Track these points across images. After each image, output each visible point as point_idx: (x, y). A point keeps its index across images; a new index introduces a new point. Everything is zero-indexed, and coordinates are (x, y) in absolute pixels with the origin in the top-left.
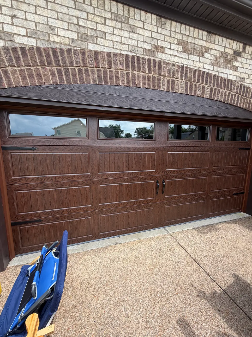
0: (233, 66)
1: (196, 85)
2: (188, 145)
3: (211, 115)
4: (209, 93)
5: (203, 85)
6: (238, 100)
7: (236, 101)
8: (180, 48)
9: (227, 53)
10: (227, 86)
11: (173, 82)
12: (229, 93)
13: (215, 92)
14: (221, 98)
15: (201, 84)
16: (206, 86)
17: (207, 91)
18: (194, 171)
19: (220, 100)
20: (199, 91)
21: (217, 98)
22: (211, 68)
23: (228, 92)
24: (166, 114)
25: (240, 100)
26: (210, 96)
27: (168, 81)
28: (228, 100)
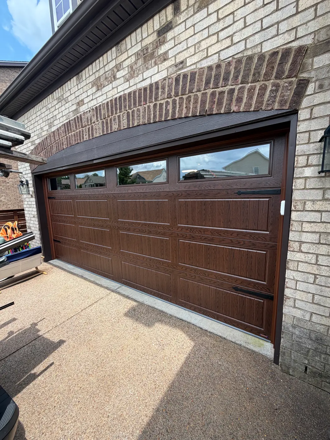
0: (159, 56)
1: (111, 120)
2: (137, 190)
3: (138, 147)
4: (126, 121)
5: (118, 114)
6: (174, 108)
7: (170, 111)
8: (94, 89)
9: (147, 45)
10: (149, 96)
11: (92, 127)
12: (155, 105)
13: (133, 116)
14: (143, 120)
15: (116, 115)
16: (122, 113)
17: (123, 120)
18: (149, 226)
19: (142, 122)
20: (115, 124)
21: (137, 123)
22: (127, 85)
23: (152, 105)
24: (95, 162)
25: (178, 106)
26: (128, 124)
27: (89, 129)
28: (155, 116)
